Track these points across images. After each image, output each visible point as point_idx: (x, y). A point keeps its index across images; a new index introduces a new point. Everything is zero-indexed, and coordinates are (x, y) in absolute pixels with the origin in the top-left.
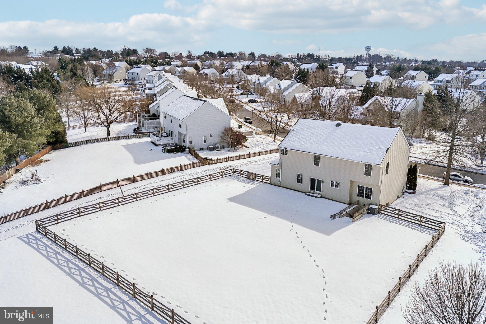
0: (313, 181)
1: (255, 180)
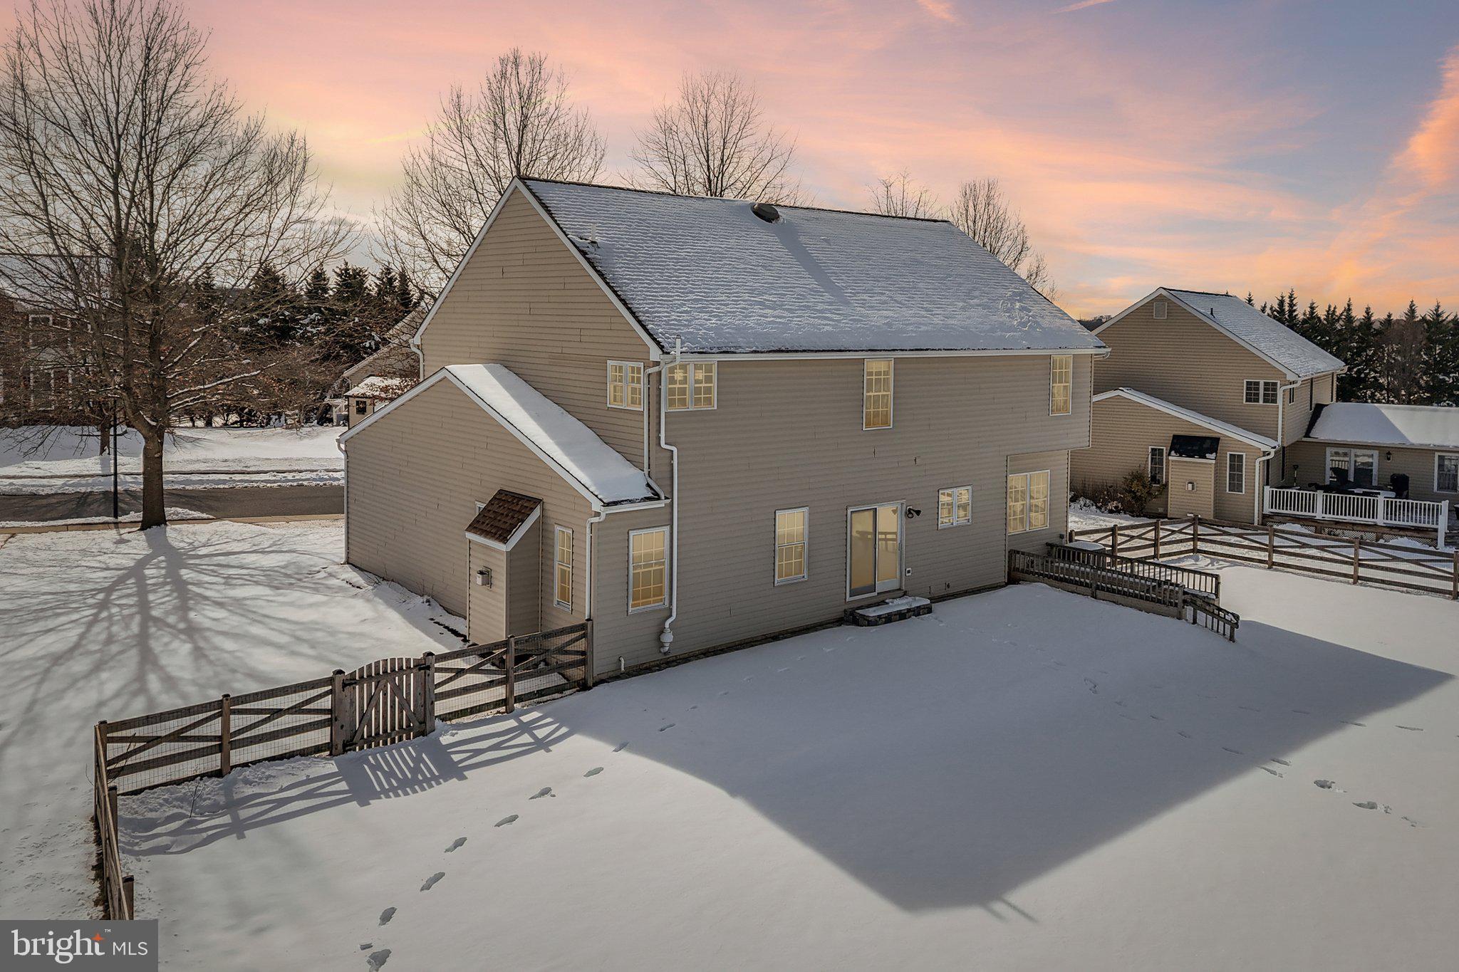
1: (438, 722)
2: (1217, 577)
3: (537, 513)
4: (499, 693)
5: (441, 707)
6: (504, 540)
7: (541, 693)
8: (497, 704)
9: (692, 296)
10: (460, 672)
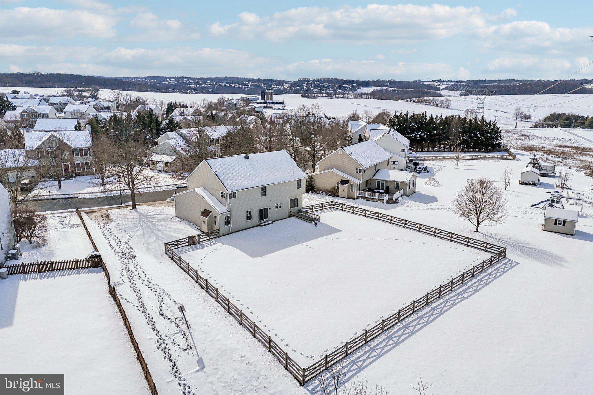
0: (261, 212)
1: (201, 242)
2: (319, 216)
3: (211, 213)
4: (208, 238)
5: (201, 240)
6: (207, 217)
7: (213, 238)
8: (208, 240)
9: (233, 180)
10: (203, 236)
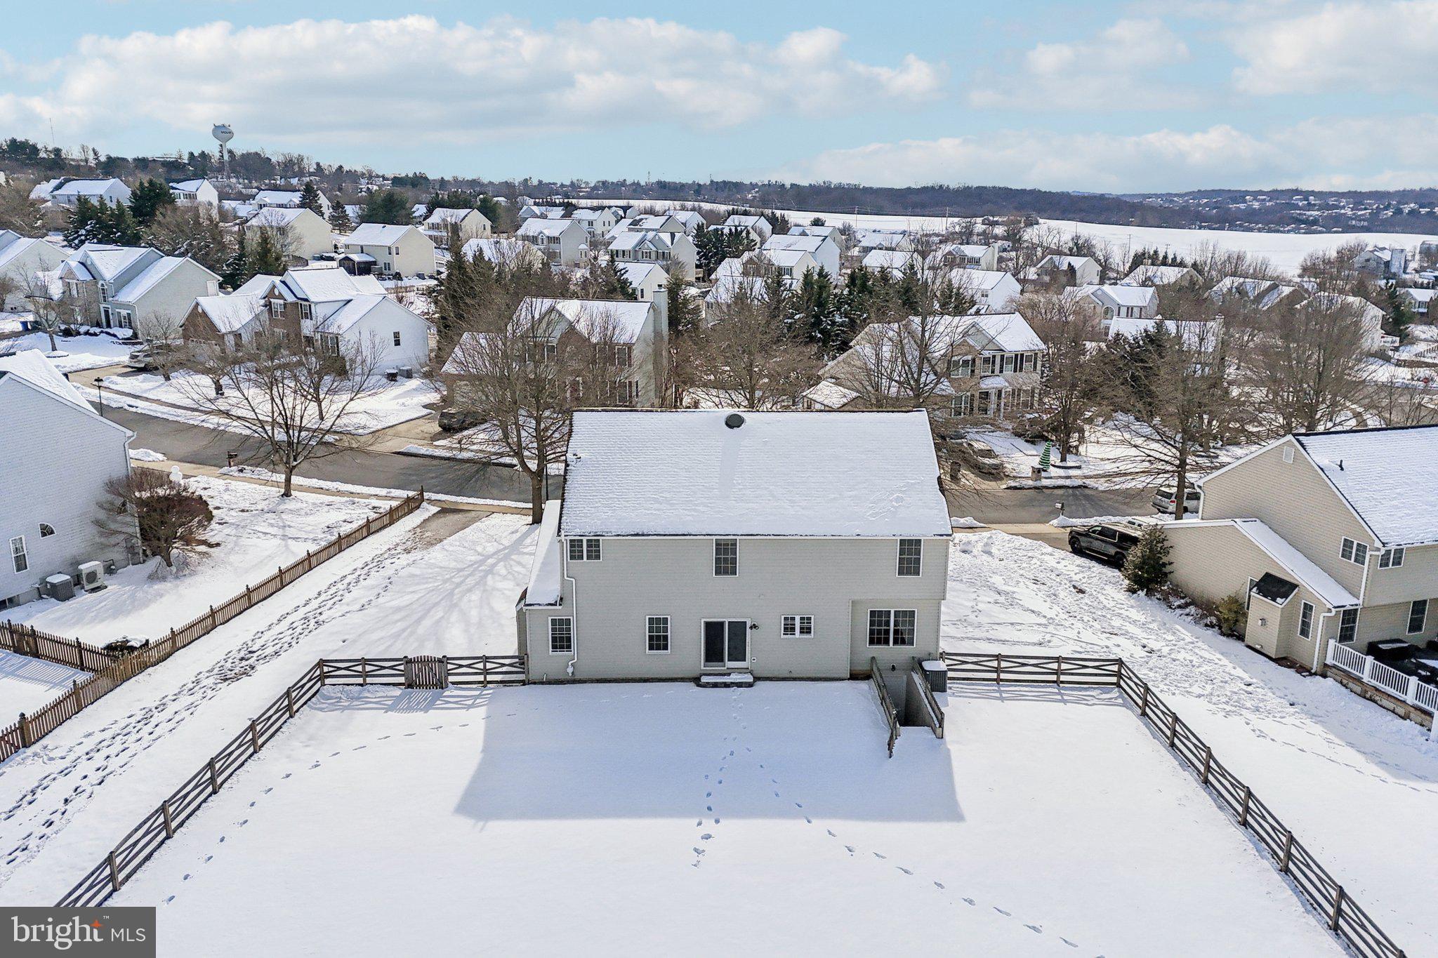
0: (713, 630)
1: (450, 685)
4: (480, 678)
5: (451, 679)
8: (479, 683)
10: (461, 666)
